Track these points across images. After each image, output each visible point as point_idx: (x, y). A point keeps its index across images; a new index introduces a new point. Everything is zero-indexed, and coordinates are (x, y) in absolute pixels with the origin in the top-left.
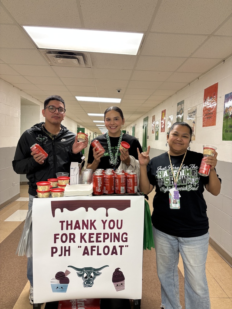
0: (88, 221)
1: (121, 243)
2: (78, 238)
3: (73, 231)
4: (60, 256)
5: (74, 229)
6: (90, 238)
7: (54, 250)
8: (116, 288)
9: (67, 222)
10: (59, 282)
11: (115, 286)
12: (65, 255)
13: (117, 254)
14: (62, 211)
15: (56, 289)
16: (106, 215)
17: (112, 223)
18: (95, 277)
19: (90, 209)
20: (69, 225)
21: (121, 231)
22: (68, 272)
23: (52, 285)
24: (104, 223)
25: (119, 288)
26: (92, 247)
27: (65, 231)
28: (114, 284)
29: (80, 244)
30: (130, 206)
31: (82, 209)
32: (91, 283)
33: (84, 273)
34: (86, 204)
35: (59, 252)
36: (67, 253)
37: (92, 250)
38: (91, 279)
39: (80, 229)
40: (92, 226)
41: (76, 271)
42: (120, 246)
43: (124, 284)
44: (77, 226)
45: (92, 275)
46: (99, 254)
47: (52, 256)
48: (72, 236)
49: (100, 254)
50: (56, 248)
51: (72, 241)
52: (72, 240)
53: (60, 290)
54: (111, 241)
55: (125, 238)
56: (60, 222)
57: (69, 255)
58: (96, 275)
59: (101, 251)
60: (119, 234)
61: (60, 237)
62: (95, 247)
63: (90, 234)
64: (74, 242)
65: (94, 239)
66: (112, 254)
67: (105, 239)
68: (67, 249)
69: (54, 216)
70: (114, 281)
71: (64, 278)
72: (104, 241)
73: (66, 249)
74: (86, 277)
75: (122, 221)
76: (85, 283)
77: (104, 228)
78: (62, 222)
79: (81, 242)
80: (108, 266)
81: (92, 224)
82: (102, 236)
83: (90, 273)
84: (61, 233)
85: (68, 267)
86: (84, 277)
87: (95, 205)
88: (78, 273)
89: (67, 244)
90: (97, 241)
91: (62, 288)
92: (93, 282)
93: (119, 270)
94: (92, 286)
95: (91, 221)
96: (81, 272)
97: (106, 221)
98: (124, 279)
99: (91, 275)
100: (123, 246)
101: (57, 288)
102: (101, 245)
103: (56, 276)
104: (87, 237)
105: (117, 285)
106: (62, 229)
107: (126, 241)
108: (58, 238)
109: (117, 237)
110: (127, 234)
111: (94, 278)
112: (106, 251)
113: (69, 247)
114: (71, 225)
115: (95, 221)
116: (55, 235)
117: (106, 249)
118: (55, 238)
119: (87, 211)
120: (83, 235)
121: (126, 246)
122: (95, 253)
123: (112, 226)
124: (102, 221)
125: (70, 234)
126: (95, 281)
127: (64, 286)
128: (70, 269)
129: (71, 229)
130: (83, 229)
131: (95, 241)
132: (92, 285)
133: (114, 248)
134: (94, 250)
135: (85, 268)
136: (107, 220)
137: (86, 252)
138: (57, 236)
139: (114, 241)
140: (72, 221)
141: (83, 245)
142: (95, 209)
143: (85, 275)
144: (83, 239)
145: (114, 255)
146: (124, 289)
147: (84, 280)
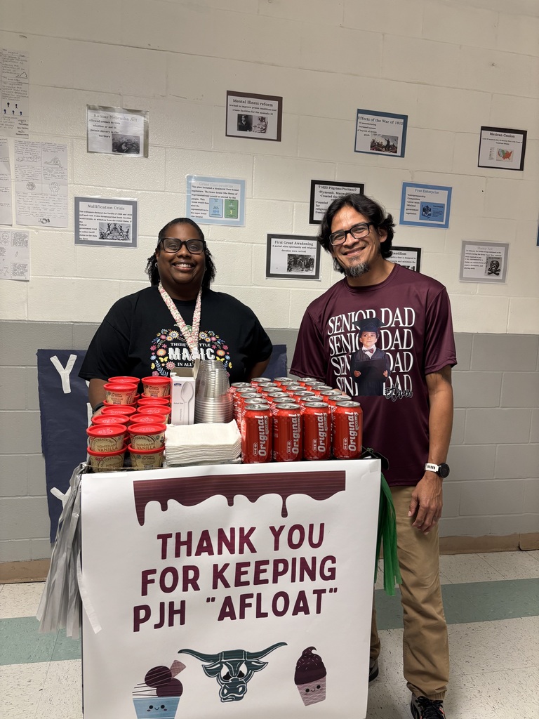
0: (233, 530)
1: (319, 583)
2: (205, 579)
3: (193, 560)
4: (157, 626)
5: (196, 555)
6: (239, 573)
7: (142, 614)
8: (303, 699)
9: (178, 535)
10: (154, 692)
11: (301, 693)
12: (171, 624)
13: (307, 612)
14: (164, 508)
15: (147, 711)
16: (282, 512)
17: (296, 534)
18: (250, 675)
19: (240, 499)
20: (184, 543)
21: (320, 553)
22: (179, 666)
23: (135, 701)
24: (276, 533)
25: (311, 696)
26: (243, 597)
27: (171, 561)
28: (299, 690)
29: (212, 593)
30: (343, 489)
31: (218, 500)
32: (241, 689)
33: (221, 667)
34: (229, 487)
35: (155, 618)
36: (177, 617)
37: (244, 606)
38: (240, 680)
39: (211, 553)
40: (245, 544)
41: (200, 663)
42: (315, 592)
43: (325, 685)
44: (205, 547)
45: (243, 669)
46: (260, 614)
47: (136, 629)
48: (191, 574)
49: (265, 615)
50: (147, 608)
51: (190, 585)
52: (191, 582)
53: (158, 712)
54: (293, 580)
55: (330, 570)
56: (159, 537)
57: (182, 622)
58: (252, 668)
59: (266, 607)
60: (314, 559)
61: (157, 577)
62: (251, 596)
63: (239, 566)
64: (196, 588)
65: (250, 577)
66: (295, 613)
67: (276, 575)
68: (177, 607)
69: (141, 521)
70: (300, 679)
71: (170, 680)
72: (275, 581)
73: (175, 609)
74: (227, 677)
75: (322, 526)
76: (226, 691)
77: (276, 548)
78: (164, 538)
79: (215, 586)
80: (285, 644)
81: (245, 539)
82: (270, 568)
83: (236, 665)
84: (161, 565)
85: (180, 652)
86: (222, 676)
87: (253, 488)
88: (205, 668)
89: (177, 595)
90: (258, 581)
91: (163, 707)
92: (244, 688)
93: (313, 652)
94: (242, 697)
95: (242, 530)
96: (212, 663)
97: (282, 528)
98: (325, 674)
99: (240, 669)
100: (324, 591)
101: (151, 707)
102: (268, 591)
103: (146, 679)
104: (230, 575)
105: (307, 690)
106: (164, 556)
107: (332, 577)
108: (152, 581)
109: (308, 569)
110: (333, 560)
111: (248, 677)
112: (280, 607)
113: (183, 603)
114: (188, 543)
115: (252, 530)
116: (145, 574)
117: (281, 601)
118: (146, 583)
119: (231, 503)
120: (219, 569)
121: (331, 590)
122: (251, 612)
123: (296, 540)
124: (272, 529)
125: (186, 569)
126: (250, 685)
127: (169, 702)
128: (186, 659)
129: (189, 554)
130: (220, 552)
131: (252, 582)
132: (242, 695)
133: (302, 596)
134: (250, 605)
135: (224, 652)
136: (284, 526)
137: (226, 611)
138: (150, 577)
139: (302, 579)
140: (190, 534)
141: (221, 593)
142: (253, 499)
143: (225, 671)
144: (219, 580)
145: (301, 614)
146: (325, 698)
147: (223, 684)
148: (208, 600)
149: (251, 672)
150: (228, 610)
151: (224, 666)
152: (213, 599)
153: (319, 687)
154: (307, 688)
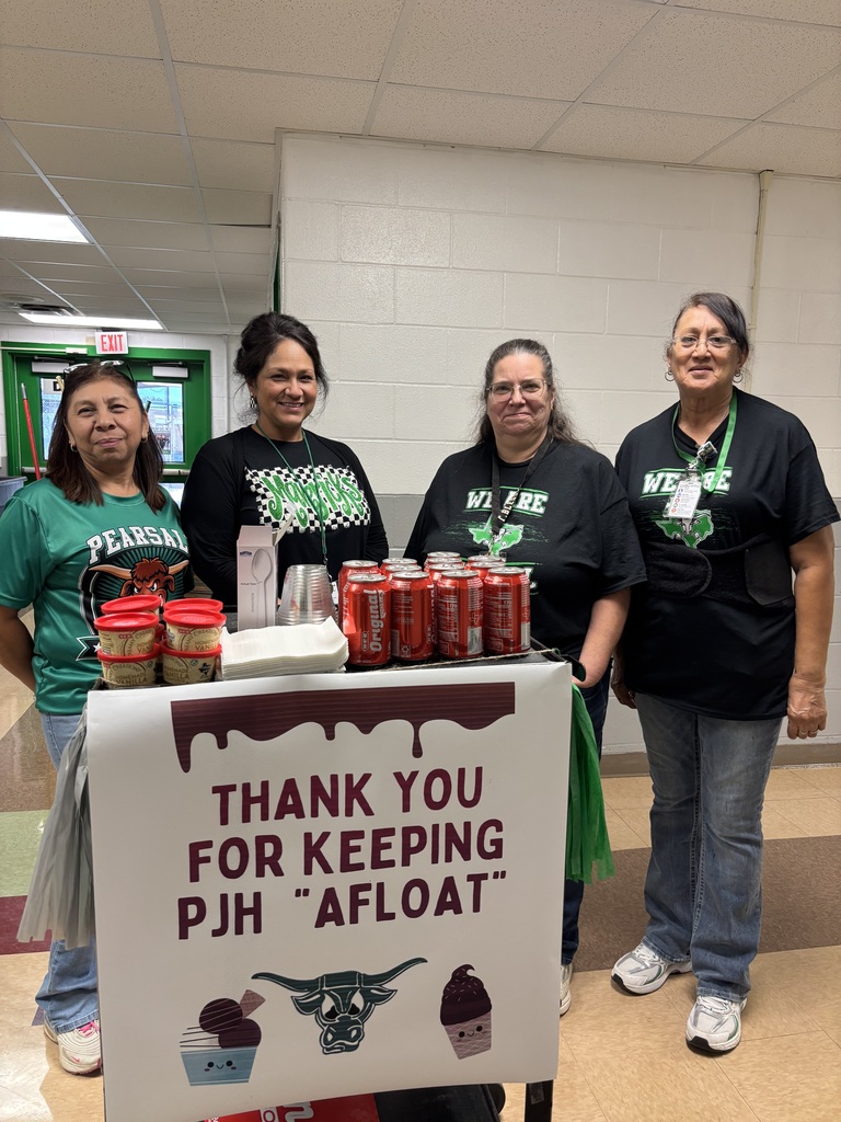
0: (334, 779)
1: (477, 864)
2: (293, 857)
3: (272, 827)
4: (216, 933)
5: (276, 818)
6: (346, 850)
7: (192, 911)
8: (455, 1048)
9: (246, 787)
10: (215, 1042)
11: (451, 1038)
13: (458, 911)
14: (222, 744)
15: (204, 1071)
16: (414, 749)
17: (438, 784)
18: (369, 1010)
19: (345, 729)
20: (256, 800)
21: (477, 817)
22: (254, 1000)
23: (185, 1056)
24: (405, 784)
25: (467, 1044)
26: (355, 890)
27: (236, 828)
28: (449, 1032)
29: (304, 882)
30: (512, 711)
31: (310, 731)
32: (354, 1033)
33: (322, 998)
34: (328, 709)
35: (213, 919)
36: (248, 920)
37: (356, 903)
38: (354, 1018)
39: (300, 815)
40: (355, 801)
42: (470, 878)
43: (489, 1026)
44: (290, 805)
45: (358, 1000)
46: (383, 916)
47: (183, 935)
48: (269, 849)
49: (391, 916)
50: (199, 902)
51: (267, 867)
52: (270, 863)
53: (221, 1073)
54: (435, 860)
55: (493, 842)
56: (216, 790)
57: (257, 929)
58: (372, 1000)
59: (393, 903)
60: (467, 826)
61: (214, 853)
62: (367, 887)
63: (347, 836)
64: (278, 872)
65: (364, 856)
66: (439, 912)
67: (408, 852)
68: (248, 903)
69: (185, 764)
70: (448, 1017)
71: (240, 1022)
72: (406, 862)
73: (245, 906)
74: (332, 1014)
75: (479, 771)
76: (330, 1037)
77: (406, 808)
78: (223, 791)
79: (308, 871)
80: (424, 961)
81: (355, 792)
82: (396, 841)
83: (346, 996)
84: (219, 836)
85: (255, 977)
86: (324, 1013)
87: (367, 710)
88: (296, 1001)
89: (248, 884)
90: (377, 863)
91: (229, 1063)
92: (359, 1031)
93: (470, 973)
94: (357, 1046)
95: (349, 778)
96: (307, 994)
97: (414, 775)
98: (489, 1007)
99: (353, 1001)
100: (485, 876)
101: (211, 1065)
102: (395, 879)
103: (201, 1020)
104: (332, 851)
105: (462, 1034)
106: (224, 821)
107: (498, 854)
108: (207, 860)
109: (458, 843)
110: (498, 826)
111: (366, 1014)
112: (415, 903)
113: (257, 896)
114: (263, 799)
115: (366, 778)
116: (195, 848)
117: (416, 894)
118: (196, 861)
119: (330, 736)
120: (314, 840)
121: (496, 875)
122: (367, 913)
123: (437, 795)
124: (398, 776)
125: (261, 841)
127: (239, 1055)
128: (263, 988)
129: (265, 816)
130: (315, 813)
131: (368, 863)
132: (356, 1043)
133: (449, 885)
134: (366, 902)
135: (326, 975)
136: (417, 772)
137: (329, 912)
138: (203, 853)
139: (448, 858)
140: (265, 785)
141: (319, 882)
142: (366, 728)
143: (328, 1005)
144: (314, 860)
145: (449, 913)
146: (490, 1046)
147: (325, 1025)
148: (298, 893)
149: (371, 1006)
150: (330, 910)
151: (327, 997)
152: (306, 892)
153: (479, 1029)
154: (460, 1030)
